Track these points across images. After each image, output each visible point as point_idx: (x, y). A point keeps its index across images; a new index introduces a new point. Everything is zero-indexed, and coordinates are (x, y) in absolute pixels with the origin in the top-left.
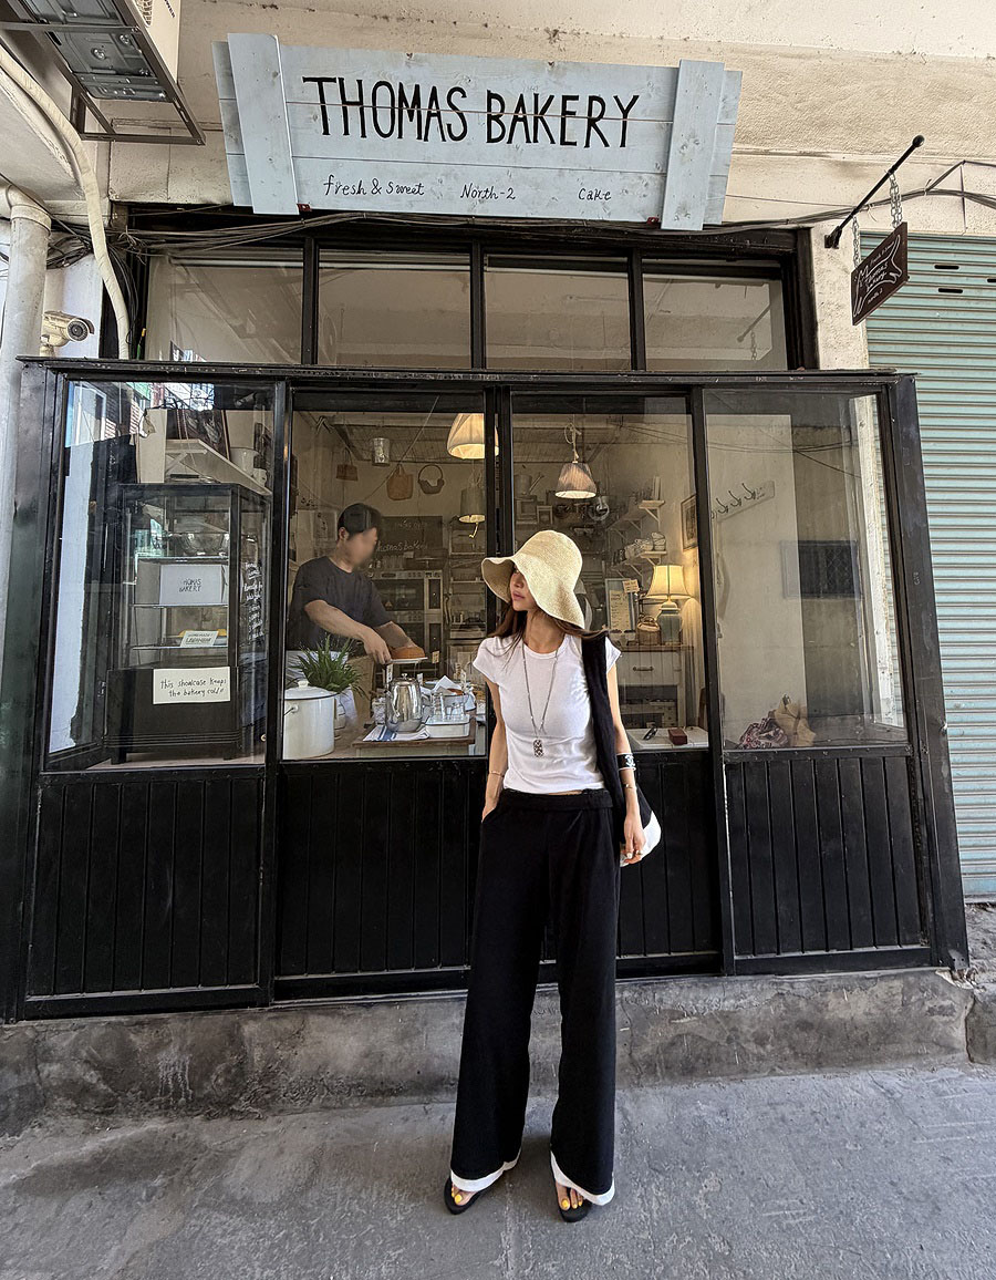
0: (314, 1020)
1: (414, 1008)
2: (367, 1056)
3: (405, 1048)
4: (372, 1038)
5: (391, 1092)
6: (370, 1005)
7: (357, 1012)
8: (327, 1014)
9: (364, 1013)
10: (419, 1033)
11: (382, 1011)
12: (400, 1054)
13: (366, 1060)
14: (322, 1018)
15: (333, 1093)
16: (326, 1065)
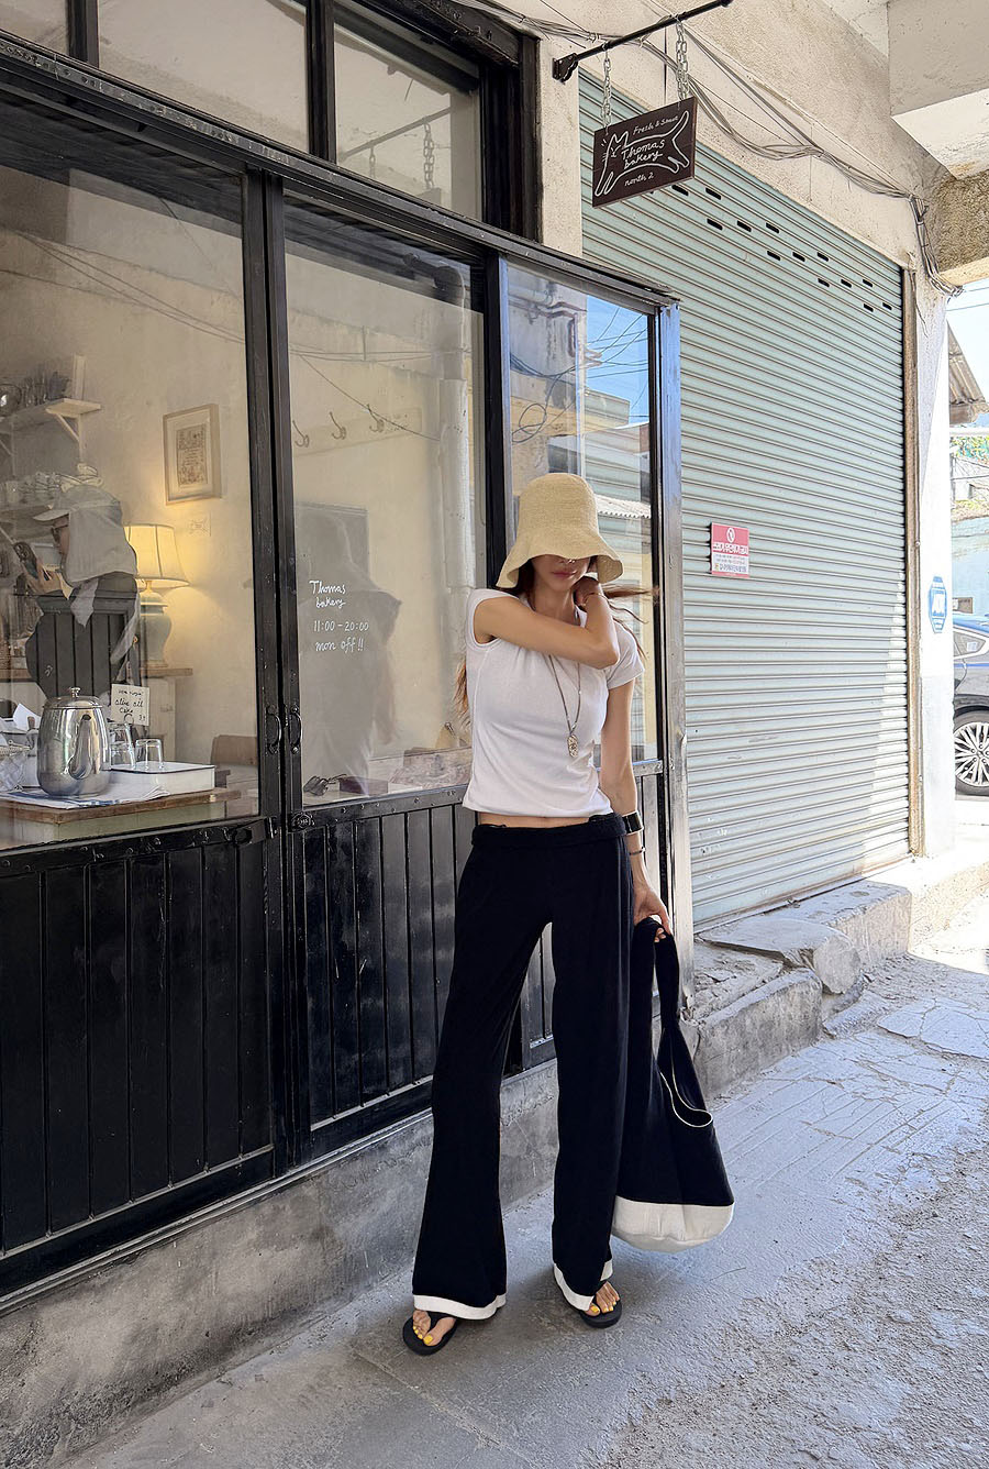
0: (50, 1314)
1: (196, 1237)
2: (134, 1339)
3: (189, 1304)
4: (141, 1307)
5: (171, 1381)
6: (133, 1257)
7: (117, 1274)
8: (69, 1297)
9: (128, 1272)
10: (206, 1272)
11: (153, 1258)
12: (183, 1316)
13: (134, 1348)
14: (64, 1306)
15: (84, 1424)
16: (72, 1381)
